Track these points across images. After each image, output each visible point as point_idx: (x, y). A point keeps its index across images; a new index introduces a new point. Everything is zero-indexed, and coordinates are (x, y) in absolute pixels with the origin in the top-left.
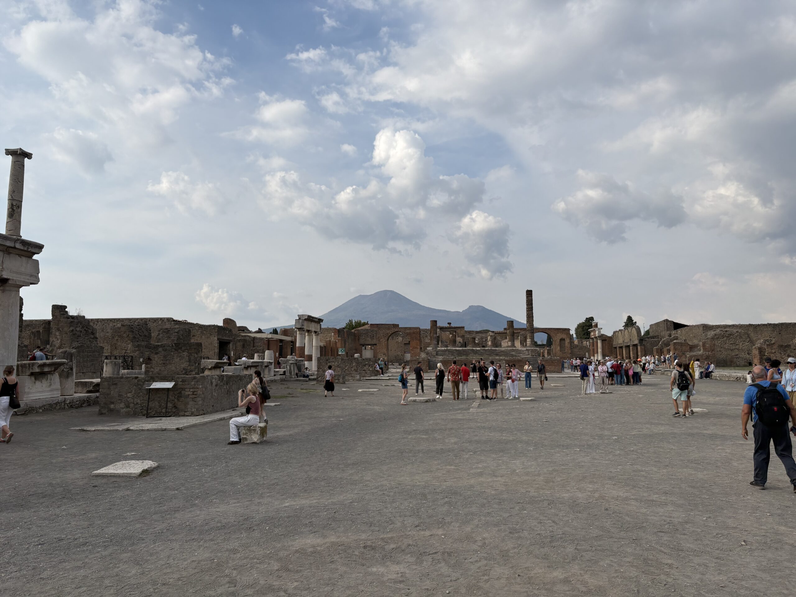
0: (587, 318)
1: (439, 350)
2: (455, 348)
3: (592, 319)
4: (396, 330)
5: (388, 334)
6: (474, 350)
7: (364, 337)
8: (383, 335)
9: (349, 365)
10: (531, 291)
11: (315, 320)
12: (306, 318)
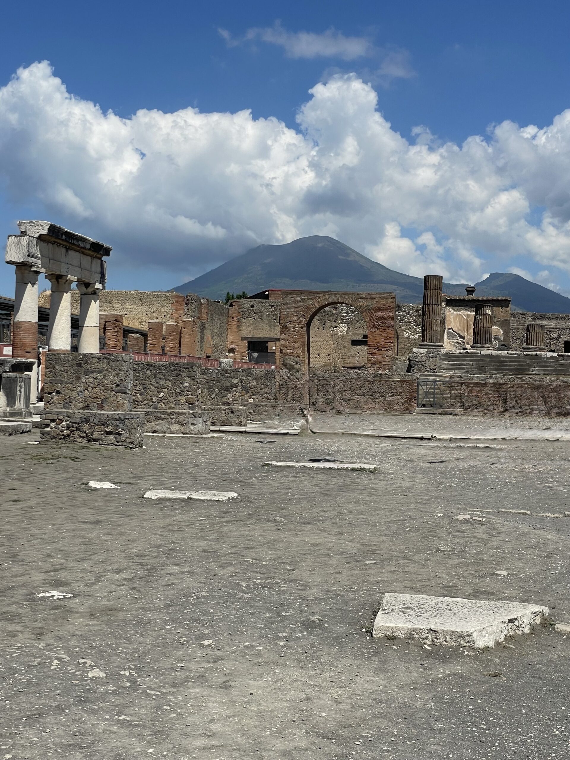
1: (445, 355)
2: (488, 352)
4: (331, 300)
5: (308, 308)
6: (539, 357)
7: (252, 321)
8: (296, 312)
9: (170, 384)
11: (81, 244)
12: (45, 231)
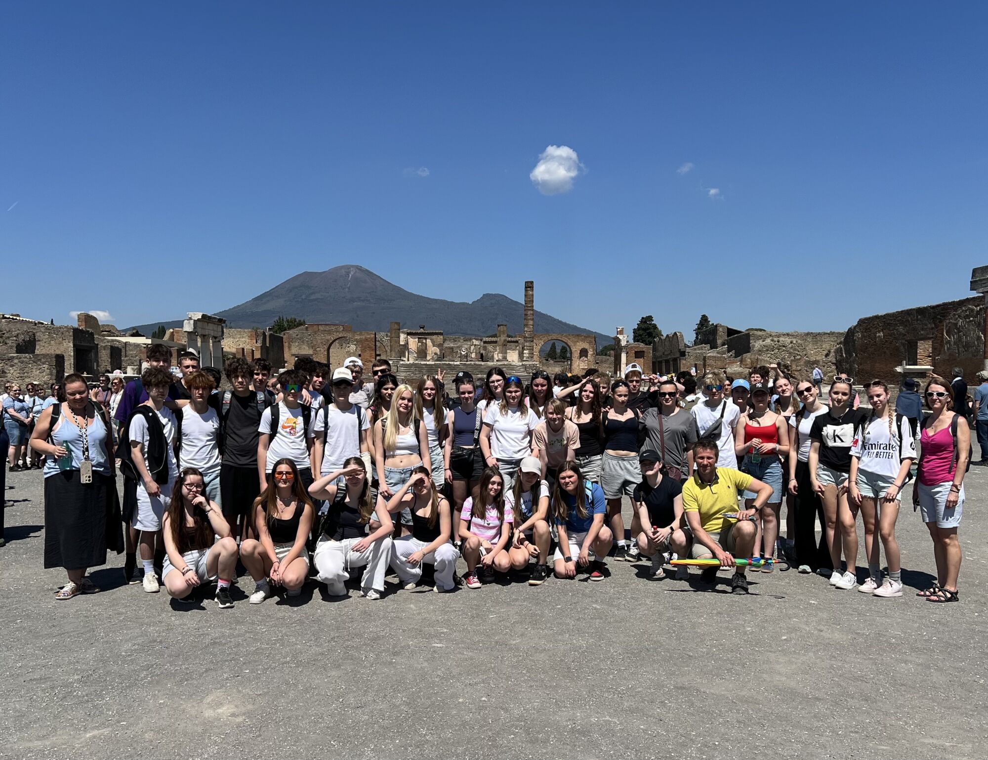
0: (643, 318)
1: (403, 364)
2: (425, 363)
3: (650, 318)
4: (340, 336)
5: (328, 340)
6: (451, 365)
7: (297, 344)
8: (322, 343)
10: (532, 282)
11: (214, 320)
12: (200, 317)
